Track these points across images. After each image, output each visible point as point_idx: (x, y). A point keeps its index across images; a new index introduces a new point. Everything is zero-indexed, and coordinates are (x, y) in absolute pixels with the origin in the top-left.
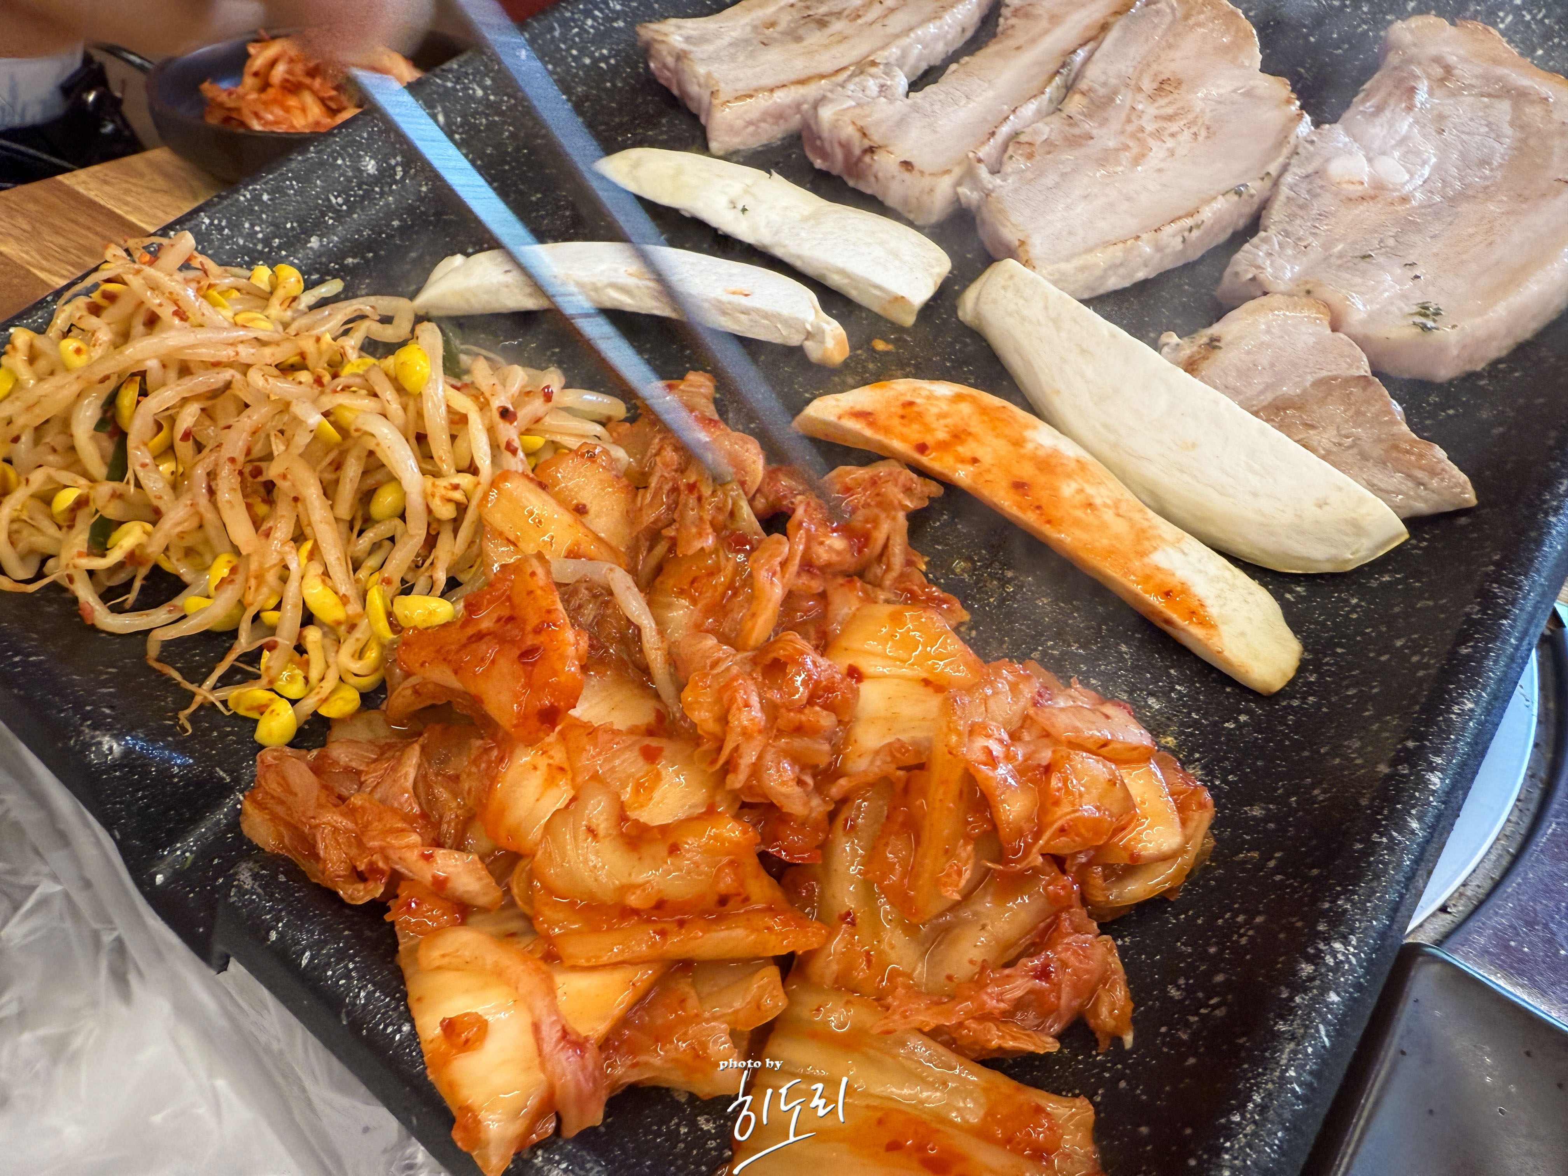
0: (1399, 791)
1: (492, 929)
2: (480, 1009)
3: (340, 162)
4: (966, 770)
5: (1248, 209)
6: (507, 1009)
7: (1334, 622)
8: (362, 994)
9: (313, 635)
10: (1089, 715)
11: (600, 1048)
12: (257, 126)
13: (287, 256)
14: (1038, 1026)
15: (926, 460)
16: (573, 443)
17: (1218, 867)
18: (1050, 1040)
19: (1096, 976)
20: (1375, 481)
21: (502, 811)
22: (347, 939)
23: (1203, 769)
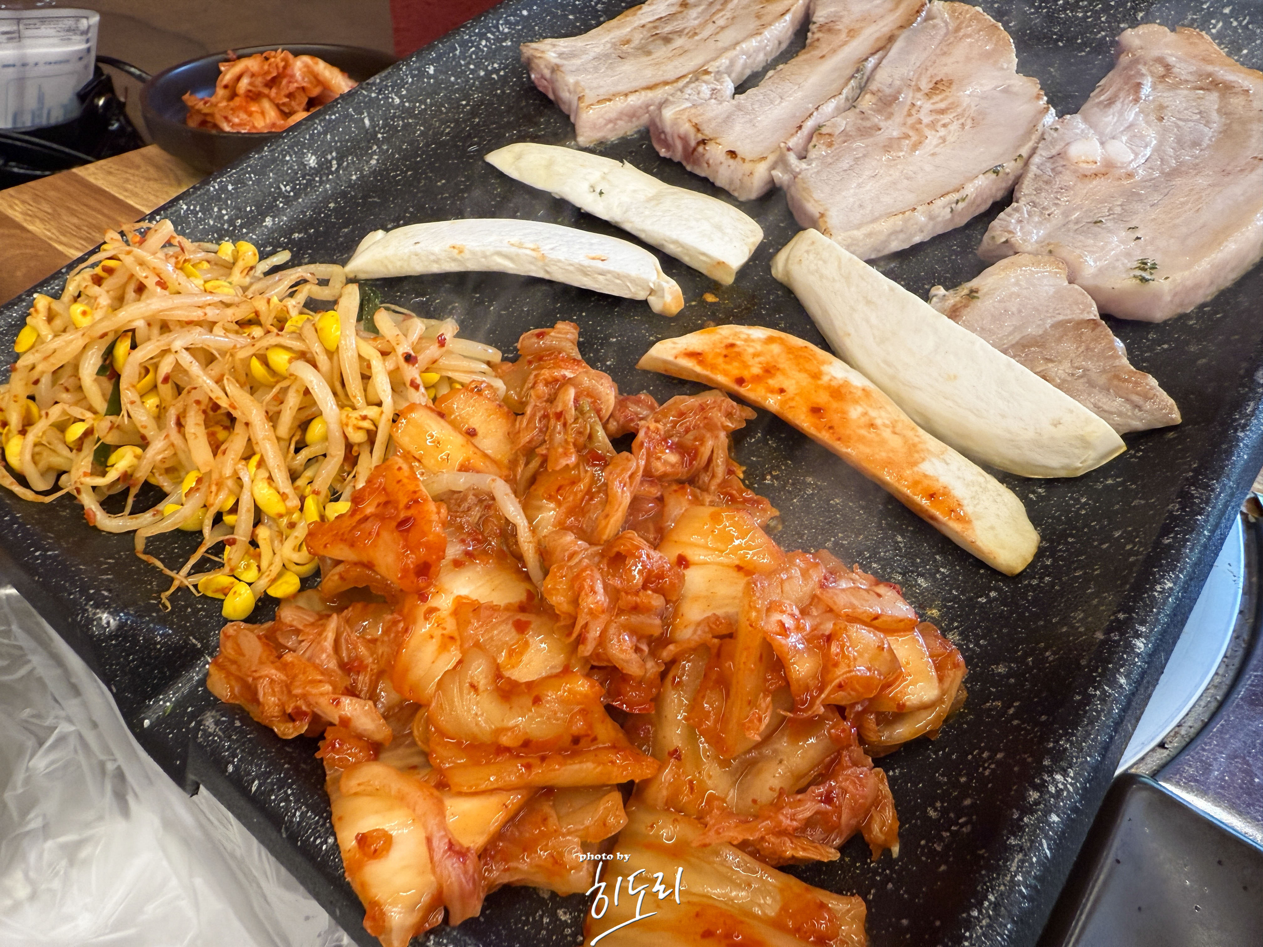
0: (1111, 653)
1: (399, 764)
2: (386, 827)
3: (288, 158)
4: (765, 639)
5: (1005, 185)
6: (407, 826)
7: (1066, 517)
8: (298, 814)
9: (263, 533)
10: (864, 594)
11: (479, 857)
12: (227, 128)
13: (247, 233)
14: (824, 840)
15: (743, 391)
16: (466, 378)
17: (969, 713)
18: (833, 850)
19: (869, 800)
20: (1100, 404)
21: (406, 671)
22: (287, 772)
23: (960, 635)
